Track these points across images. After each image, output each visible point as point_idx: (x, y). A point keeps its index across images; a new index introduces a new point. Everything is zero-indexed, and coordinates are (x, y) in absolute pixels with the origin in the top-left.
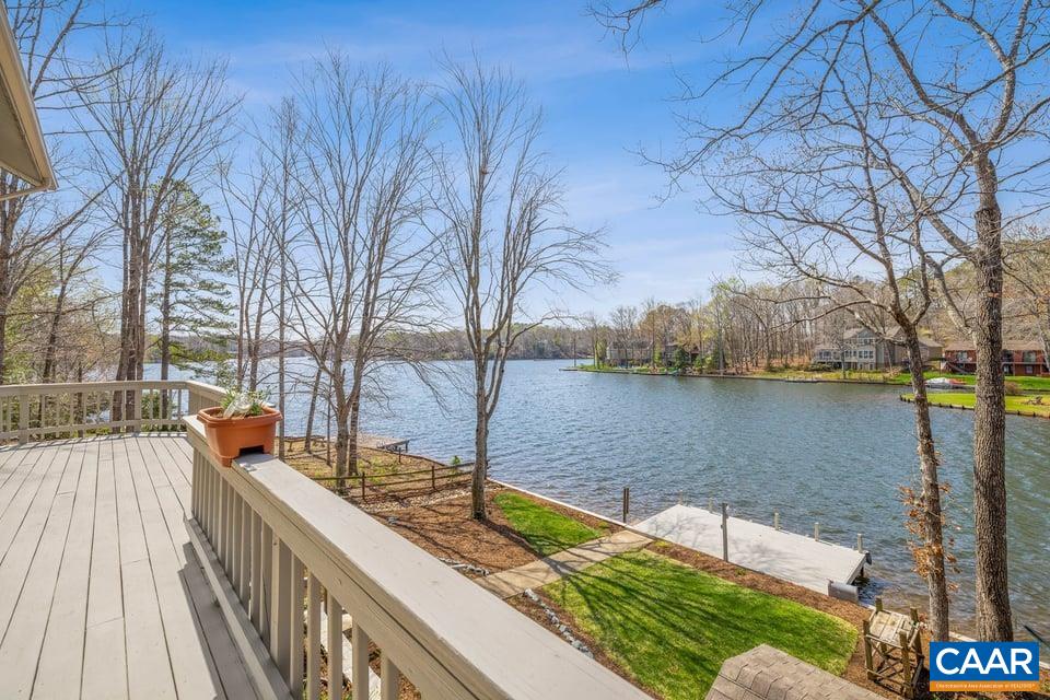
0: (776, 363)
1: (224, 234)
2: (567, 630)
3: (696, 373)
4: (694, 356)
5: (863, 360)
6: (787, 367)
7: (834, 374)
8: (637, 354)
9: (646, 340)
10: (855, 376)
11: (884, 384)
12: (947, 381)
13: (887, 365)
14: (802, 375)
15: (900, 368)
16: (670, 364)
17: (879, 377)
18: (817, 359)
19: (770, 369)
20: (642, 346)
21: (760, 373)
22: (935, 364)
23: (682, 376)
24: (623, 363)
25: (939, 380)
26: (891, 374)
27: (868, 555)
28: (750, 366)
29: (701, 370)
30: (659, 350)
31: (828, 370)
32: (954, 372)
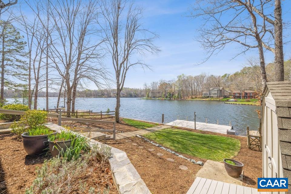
0: (193, 97)
1: (26, 43)
2: (153, 142)
3: (173, 99)
4: (173, 95)
5: (214, 95)
6: (196, 97)
7: (207, 99)
8: (158, 95)
9: (160, 91)
10: (213, 99)
11: (219, 101)
12: (234, 100)
13: (220, 96)
14: (200, 99)
15: (223, 97)
16: (167, 97)
17: (218, 99)
18: (203, 95)
19: (192, 98)
20: (159, 93)
21: (190, 99)
22: (231, 96)
23: (170, 100)
24: (154, 97)
25: (232, 100)
26: (221, 98)
27: (232, 127)
28: (187, 97)
29: (175, 99)
30: (164, 93)
31: (206, 98)
32: (235, 98)
